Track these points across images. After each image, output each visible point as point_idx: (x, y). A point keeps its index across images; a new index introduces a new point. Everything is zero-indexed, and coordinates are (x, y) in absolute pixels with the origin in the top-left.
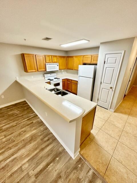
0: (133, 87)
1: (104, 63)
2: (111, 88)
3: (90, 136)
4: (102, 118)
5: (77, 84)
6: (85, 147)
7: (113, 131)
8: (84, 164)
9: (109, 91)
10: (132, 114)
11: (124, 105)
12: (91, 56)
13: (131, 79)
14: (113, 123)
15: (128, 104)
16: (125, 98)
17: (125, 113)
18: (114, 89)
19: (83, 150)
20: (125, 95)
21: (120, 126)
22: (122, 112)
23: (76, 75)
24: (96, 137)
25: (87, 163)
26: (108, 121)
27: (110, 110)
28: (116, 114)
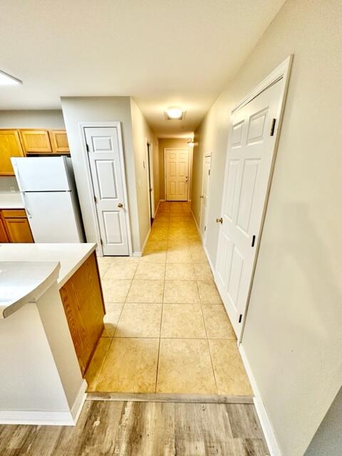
0: (161, 202)
1: (88, 150)
2: (121, 206)
3: (106, 332)
4: (122, 278)
5: (27, 218)
6: (99, 366)
7: (149, 291)
8: (106, 410)
9: (118, 214)
10: (170, 248)
11: (154, 237)
12: (46, 133)
13: (152, 187)
14: (145, 277)
15: (160, 233)
16: (153, 224)
17: (160, 250)
18: (127, 208)
19: (96, 378)
20: (152, 220)
21: (158, 276)
22: (156, 251)
23: (12, 194)
24: (120, 325)
25: (115, 397)
26: (136, 277)
27: (134, 255)
28: (146, 258)
